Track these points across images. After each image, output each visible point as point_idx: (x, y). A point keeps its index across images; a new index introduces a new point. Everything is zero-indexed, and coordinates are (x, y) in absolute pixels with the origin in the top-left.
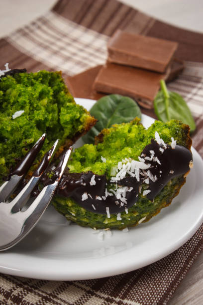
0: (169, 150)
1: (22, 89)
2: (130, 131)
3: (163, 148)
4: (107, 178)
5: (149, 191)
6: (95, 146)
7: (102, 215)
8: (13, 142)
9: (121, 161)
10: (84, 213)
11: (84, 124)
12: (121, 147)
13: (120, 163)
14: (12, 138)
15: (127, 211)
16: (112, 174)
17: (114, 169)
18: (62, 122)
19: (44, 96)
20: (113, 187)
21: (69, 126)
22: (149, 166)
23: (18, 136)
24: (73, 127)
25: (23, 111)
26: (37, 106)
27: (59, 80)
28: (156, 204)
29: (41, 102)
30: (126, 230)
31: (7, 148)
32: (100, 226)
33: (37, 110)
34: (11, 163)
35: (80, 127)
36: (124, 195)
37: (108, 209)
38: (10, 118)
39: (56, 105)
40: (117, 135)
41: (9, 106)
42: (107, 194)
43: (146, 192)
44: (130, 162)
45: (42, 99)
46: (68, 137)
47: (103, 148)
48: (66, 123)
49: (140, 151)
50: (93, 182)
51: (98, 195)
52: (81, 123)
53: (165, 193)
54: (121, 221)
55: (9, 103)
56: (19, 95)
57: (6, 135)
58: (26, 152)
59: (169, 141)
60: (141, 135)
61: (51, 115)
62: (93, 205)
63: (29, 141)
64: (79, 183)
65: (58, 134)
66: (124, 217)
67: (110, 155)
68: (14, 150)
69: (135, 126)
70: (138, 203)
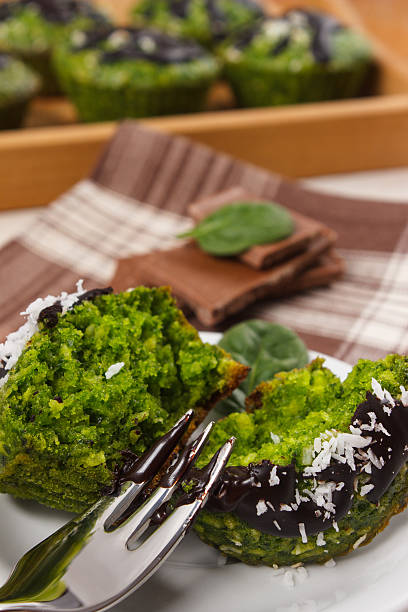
0: (399, 408)
1: (115, 324)
2: (312, 383)
3: (390, 406)
4: (297, 470)
5: (371, 487)
6: (252, 415)
7: (290, 540)
8: (113, 423)
9: (318, 436)
10: (257, 539)
11: (226, 376)
12: (300, 413)
13: (317, 441)
14: (111, 414)
15: (335, 526)
16: (305, 461)
17: (308, 452)
18: (186, 376)
19: (148, 332)
20: (308, 485)
21: (201, 383)
22: (368, 441)
23: (121, 409)
24: (207, 385)
25: (123, 364)
26: (142, 351)
27: (167, 302)
28: (383, 508)
29: (146, 344)
30: (331, 563)
31: (105, 434)
32: (286, 561)
33: (144, 360)
34: (115, 460)
35: (221, 383)
36: (329, 499)
37: (302, 525)
38: (101, 377)
39: (169, 347)
40: (290, 392)
41: (95, 356)
42: (299, 499)
43: (367, 488)
44: (336, 437)
45: (146, 339)
46: (198, 404)
47: (265, 418)
48: (195, 378)
49: (348, 415)
50: (274, 480)
51: (285, 503)
52: (220, 376)
53: (398, 487)
54: (323, 547)
55: (94, 351)
56: (110, 335)
57: (101, 409)
58: (137, 437)
59: (395, 392)
60: (337, 388)
61: (166, 366)
62: (275, 522)
63: (141, 416)
64: (250, 483)
65: (179, 400)
66: (329, 538)
67: (284, 428)
68: (117, 435)
69: (319, 372)
70: (353, 510)
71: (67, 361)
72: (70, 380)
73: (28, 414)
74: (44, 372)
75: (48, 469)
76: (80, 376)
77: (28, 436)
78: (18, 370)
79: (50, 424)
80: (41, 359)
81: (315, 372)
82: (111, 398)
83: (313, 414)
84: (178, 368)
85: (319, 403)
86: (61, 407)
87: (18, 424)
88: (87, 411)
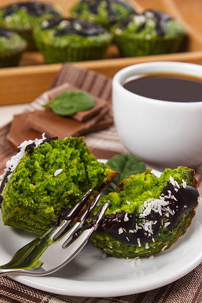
0: (182, 189)
1: (59, 152)
2: (145, 179)
3: (177, 188)
4: (137, 215)
5: (169, 223)
6: (119, 194)
7: (134, 246)
8: (57, 195)
10: (119, 246)
11: (108, 176)
12: (139, 192)
13: (145, 202)
14: (56, 191)
15: (153, 240)
16: (140, 211)
17: (141, 208)
18: (90, 177)
19: (73, 157)
20: (142, 222)
21: (96, 179)
22: (168, 202)
23: (61, 189)
24: (99, 180)
25: (62, 170)
26: (70, 165)
27: (82, 144)
28: (175, 233)
29: (73, 162)
30: (152, 257)
31: (54, 200)
32: (132, 256)
33: (71, 168)
34: (58, 211)
35: (105, 179)
36: (151, 228)
37: (138, 239)
38: (52, 175)
39: (83, 163)
40: (135, 183)
41: (50, 166)
42: (137, 227)
43: (167, 224)
44: (154, 201)
45: (73, 159)
46: (95, 189)
47: (125, 195)
48: (94, 177)
49: (159, 192)
50: (126, 219)
51: (131, 229)
52: (105, 176)
53: (181, 224)
54: (148, 250)
55: (49, 164)
56: (57, 157)
57: (52, 189)
58: (68, 201)
59: (180, 182)
60: (156, 181)
61: (81, 171)
62: (127, 238)
63: (70, 192)
64: (116, 221)
65: (87, 186)
66: (151, 245)
67: (132, 199)
68: (59, 200)
69: (149, 175)
70: (161, 233)
71: (37, 168)
72: (38, 176)
73: (20, 190)
74: (28, 172)
75: (29, 214)
76: (43, 175)
77: (20, 199)
78: (16, 171)
79: (30, 195)
80: (26, 167)
81: (147, 175)
82: (56, 184)
83: (145, 193)
84: (87, 173)
85: (148, 188)
86: (35, 187)
87: (16, 194)
88: (46, 189)
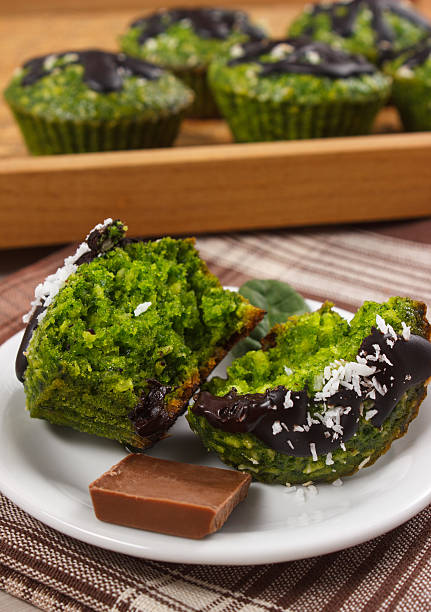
0: (401, 341)
1: (143, 268)
2: (322, 323)
3: (393, 339)
4: (309, 395)
5: (375, 412)
6: (267, 353)
7: (302, 459)
8: (141, 354)
9: (328, 365)
10: (273, 459)
11: (244, 319)
12: (310, 350)
13: (327, 369)
14: (139, 346)
15: (343, 446)
16: (316, 387)
17: (318, 380)
18: (207, 318)
19: (174, 277)
20: (319, 409)
21: (221, 325)
22: (373, 370)
23: (148, 342)
24: (227, 326)
25: (150, 303)
26: (167, 294)
27: (191, 253)
28: (385, 433)
29: (172, 288)
30: (338, 482)
31: (133, 364)
32: (298, 480)
33: (169, 301)
34: (141, 387)
35: (240, 324)
36: (338, 421)
37: (313, 445)
38: (130, 315)
39: (192, 292)
40: (303, 331)
41: (125, 296)
42: (310, 421)
43: (372, 414)
44: (344, 366)
45: (172, 284)
46: (218, 344)
48: (216, 320)
49: (355, 348)
50: (288, 403)
51: (298, 424)
52: (239, 319)
53: (398, 414)
54: (332, 467)
55: (124, 292)
56: (139, 278)
57: (129, 342)
58: (163, 368)
59: (397, 328)
60: (345, 327)
61: (190, 307)
62: (289, 442)
63: (166, 350)
64: (266, 407)
65: (202, 340)
66: (337, 458)
67: (295, 363)
68: (144, 366)
69: (329, 314)
70: (358, 432)
71: (99, 299)
72: (103, 316)
73: (64, 345)
74: (79, 308)
75: (81, 394)
76: (112, 313)
77: (63, 363)
78: (55, 305)
79: (84, 354)
80: (76, 296)
81: (325, 315)
82: (139, 332)
83: (323, 350)
84: (201, 311)
85: (328, 341)
86: (93, 338)
87: (55, 352)
88: (117, 343)
